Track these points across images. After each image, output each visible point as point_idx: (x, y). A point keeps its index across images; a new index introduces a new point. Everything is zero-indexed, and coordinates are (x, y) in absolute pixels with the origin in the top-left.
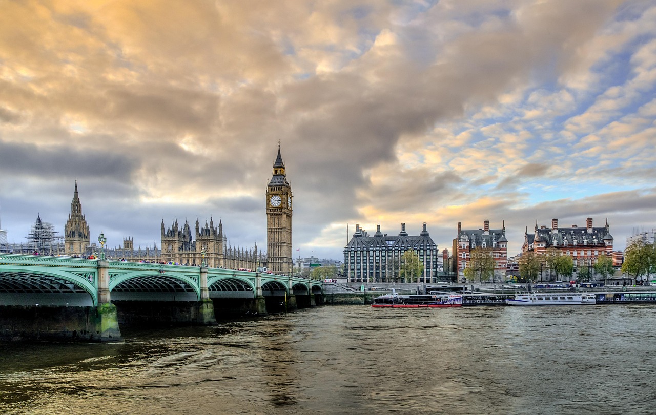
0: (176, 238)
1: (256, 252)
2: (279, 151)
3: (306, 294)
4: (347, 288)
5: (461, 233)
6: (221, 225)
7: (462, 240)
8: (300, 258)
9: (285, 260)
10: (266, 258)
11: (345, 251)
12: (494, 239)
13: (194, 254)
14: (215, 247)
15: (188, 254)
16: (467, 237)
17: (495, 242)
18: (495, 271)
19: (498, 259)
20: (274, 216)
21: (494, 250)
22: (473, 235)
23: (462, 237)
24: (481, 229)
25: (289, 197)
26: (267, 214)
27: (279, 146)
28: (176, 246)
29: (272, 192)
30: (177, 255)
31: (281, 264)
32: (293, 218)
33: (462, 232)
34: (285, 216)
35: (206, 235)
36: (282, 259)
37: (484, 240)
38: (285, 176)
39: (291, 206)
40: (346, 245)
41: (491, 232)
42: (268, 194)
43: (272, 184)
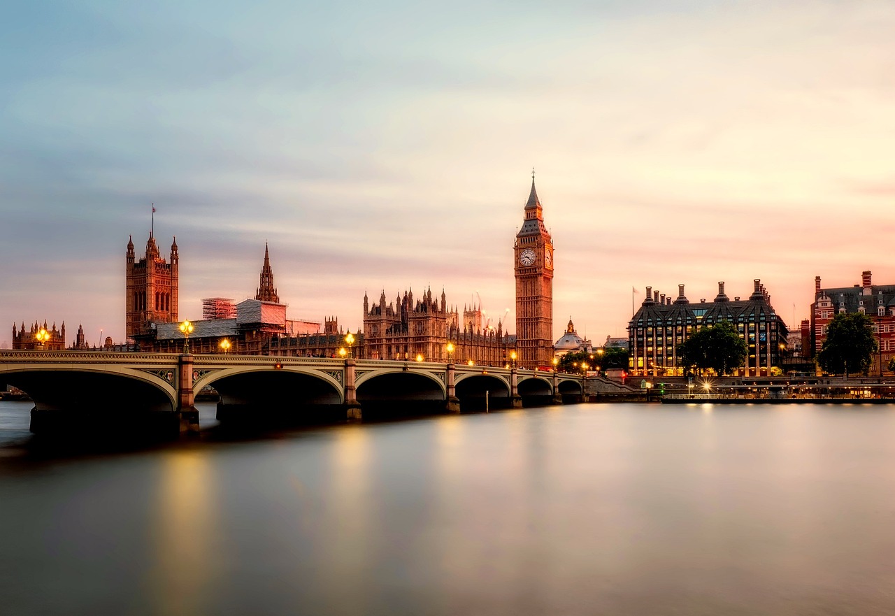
0: (384, 316)
1: (500, 331)
2: (533, 184)
3: (550, 394)
4: (619, 385)
5: (820, 293)
6: (443, 296)
7: (820, 305)
8: (585, 339)
9: (541, 343)
10: (514, 340)
11: (629, 328)
12: (881, 302)
13: (406, 339)
14: (434, 327)
15: (397, 339)
16: (829, 299)
17: (881, 307)
18: (883, 355)
19: (888, 335)
20: (526, 280)
21: (880, 320)
22: (842, 295)
23: (820, 299)
24: (858, 286)
25: (546, 251)
26: (516, 276)
27: (533, 177)
28: (382, 328)
29: (523, 246)
30: (384, 340)
31: (536, 349)
32: (554, 280)
33: (822, 291)
34: (541, 279)
35: (422, 310)
36: (537, 341)
37: (861, 303)
38: (542, 221)
39: (551, 263)
40: (630, 319)
41: (875, 290)
42: (516, 248)
43: (523, 234)
